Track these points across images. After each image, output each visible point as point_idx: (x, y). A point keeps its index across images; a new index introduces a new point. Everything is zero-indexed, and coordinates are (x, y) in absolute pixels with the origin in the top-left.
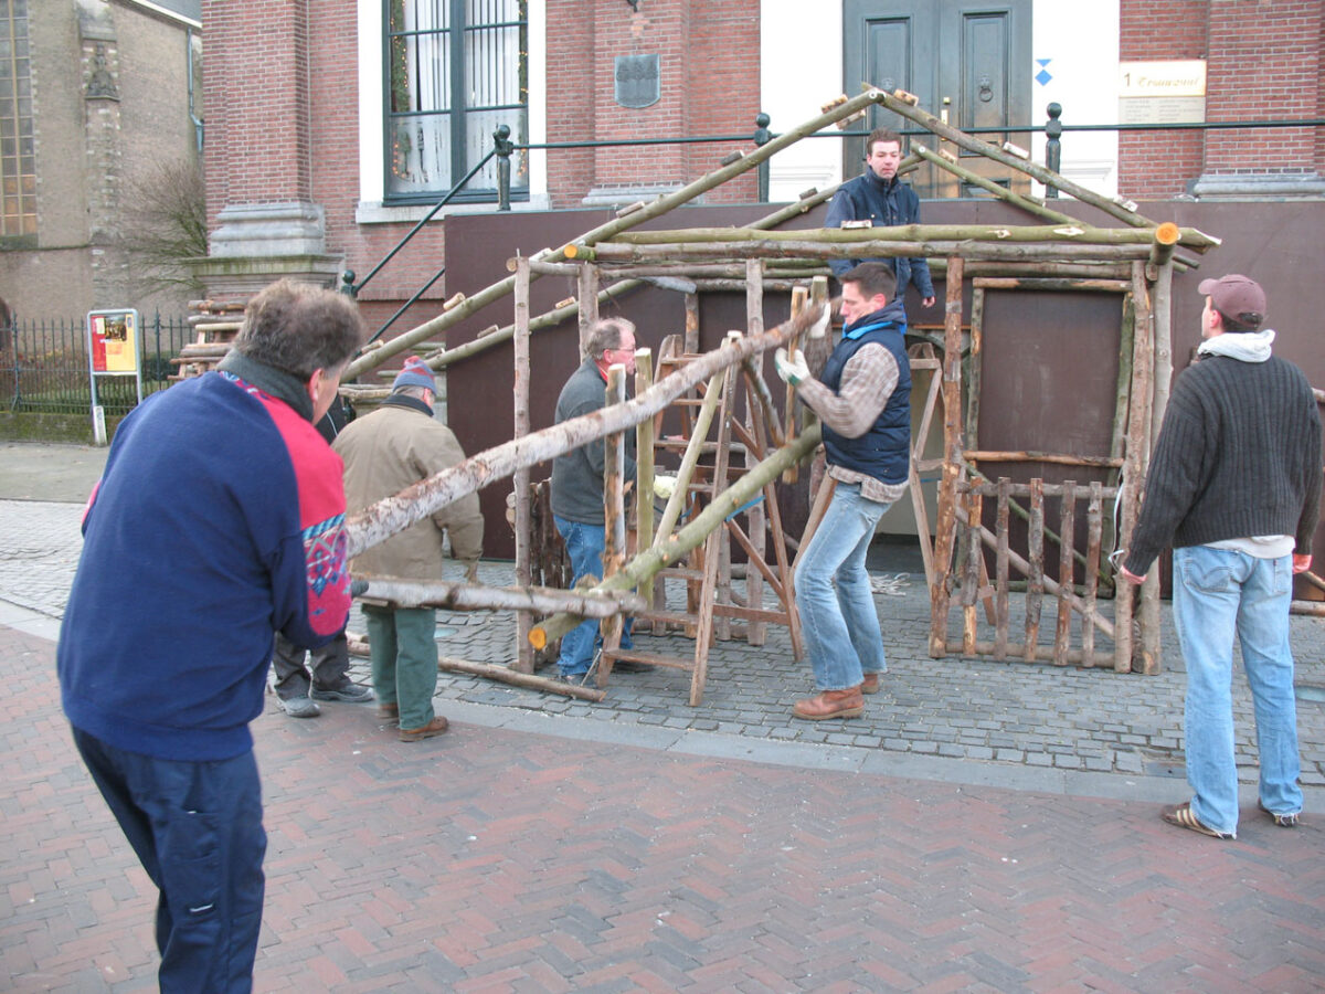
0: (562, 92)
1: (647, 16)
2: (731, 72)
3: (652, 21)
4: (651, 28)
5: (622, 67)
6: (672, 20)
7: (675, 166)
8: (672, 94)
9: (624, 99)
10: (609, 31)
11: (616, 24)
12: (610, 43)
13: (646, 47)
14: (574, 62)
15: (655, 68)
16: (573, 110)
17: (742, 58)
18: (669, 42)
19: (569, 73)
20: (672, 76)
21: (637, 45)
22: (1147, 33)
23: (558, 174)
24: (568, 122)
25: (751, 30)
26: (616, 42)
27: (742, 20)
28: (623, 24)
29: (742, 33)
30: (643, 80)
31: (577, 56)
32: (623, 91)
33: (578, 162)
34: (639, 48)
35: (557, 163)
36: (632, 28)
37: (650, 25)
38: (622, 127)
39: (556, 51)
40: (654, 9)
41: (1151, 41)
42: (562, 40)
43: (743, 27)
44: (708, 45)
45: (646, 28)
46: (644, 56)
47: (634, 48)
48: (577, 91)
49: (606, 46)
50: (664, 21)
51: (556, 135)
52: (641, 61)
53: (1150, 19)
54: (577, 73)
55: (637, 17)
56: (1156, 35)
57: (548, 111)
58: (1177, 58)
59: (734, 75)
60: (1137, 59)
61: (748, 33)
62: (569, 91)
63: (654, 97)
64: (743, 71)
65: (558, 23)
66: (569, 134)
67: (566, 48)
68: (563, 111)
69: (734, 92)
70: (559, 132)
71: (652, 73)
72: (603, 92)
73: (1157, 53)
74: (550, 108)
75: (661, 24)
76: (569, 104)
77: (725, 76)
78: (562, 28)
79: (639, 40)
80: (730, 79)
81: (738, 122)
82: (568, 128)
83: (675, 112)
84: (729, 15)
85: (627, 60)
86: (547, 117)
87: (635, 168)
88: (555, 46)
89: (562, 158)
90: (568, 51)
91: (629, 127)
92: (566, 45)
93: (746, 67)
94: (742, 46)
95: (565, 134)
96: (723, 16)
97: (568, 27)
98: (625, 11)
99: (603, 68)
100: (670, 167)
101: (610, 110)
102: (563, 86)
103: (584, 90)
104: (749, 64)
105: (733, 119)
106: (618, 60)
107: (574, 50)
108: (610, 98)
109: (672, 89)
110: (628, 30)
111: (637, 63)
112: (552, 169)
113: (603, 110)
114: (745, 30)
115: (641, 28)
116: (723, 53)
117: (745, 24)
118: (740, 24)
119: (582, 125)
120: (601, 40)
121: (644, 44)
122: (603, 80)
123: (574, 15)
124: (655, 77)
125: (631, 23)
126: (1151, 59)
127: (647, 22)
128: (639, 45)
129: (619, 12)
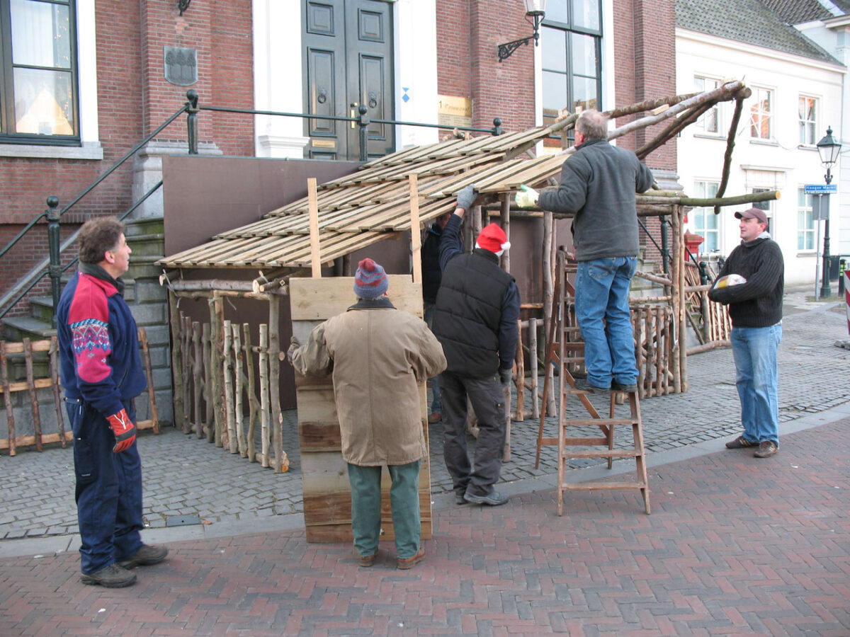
0: (109, 64)
1: (186, 20)
2: (234, 69)
3: (191, 25)
4: (189, 29)
5: (169, 53)
6: (204, 27)
7: (209, 130)
8: (205, 79)
9: (171, 77)
10: (158, 25)
11: (164, 22)
12: (160, 35)
13: (187, 43)
14: (118, 43)
15: (194, 59)
16: (119, 80)
17: (240, 61)
18: (202, 42)
19: (115, 51)
20: (206, 67)
21: (180, 40)
22: (447, 81)
23: (107, 127)
24: (115, 89)
25: (245, 43)
26: (164, 35)
27: (240, 35)
28: (169, 23)
29: (240, 44)
30: (185, 66)
31: (121, 39)
32: (170, 71)
33: (124, 120)
34: (181, 42)
35: (106, 119)
36: (176, 27)
37: (189, 27)
38: (170, 98)
39: (104, 32)
40: (192, 17)
41: (448, 85)
42: (108, 24)
43: (240, 40)
44: (217, 48)
45: (186, 29)
46: (185, 49)
47: (178, 42)
48: (121, 66)
49: (157, 36)
50: (198, 26)
51: (106, 97)
52: (183, 51)
53: (448, 74)
54: (121, 52)
55: (180, 20)
56: (451, 83)
57: (98, 78)
58: (459, 96)
59: (235, 71)
60: (443, 94)
61: (243, 45)
62: (114, 65)
63: (194, 79)
64: (241, 70)
65: (105, 10)
66: (115, 97)
67: (111, 31)
68: (110, 79)
69: (235, 83)
70: (108, 95)
71: (191, 62)
72: (155, 70)
73: (450, 92)
74: (99, 76)
75: (197, 28)
76: (115, 75)
77: (229, 71)
78: (108, 15)
79: (181, 37)
80: (232, 74)
81: (239, 103)
82: (114, 93)
83: (209, 92)
84: (232, 30)
85: (173, 50)
86: (98, 82)
87: (180, 129)
88: (102, 27)
89: (111, 115)
90: (113, 34)
91: (175, 98)
92: (112, 29)
93: (243, 67)
94: (240, 52)
95: (113, 97)
96: (228, 30)
97: (113, 16)
98: (170, 13)
99: (155, 53)
100: (205, 130)
101: (161, 84)
102: (110, 60)
103: (127, 66)
104: (245, 66)
105: (235, 101)
106: (167, 49)
107: (118, 34)
108: (161, 75)
109: (205, 75)
110: (173, 28)
111: (180, 53)
112: (104, 123)
113: (155, 84)
114: (242, 42)
115: (182, 28)
116: (228, 56)
117: (242, 38)
118: (238, 37)
119: (126, 92)
120: (152, 31)
121: (185, 40)
122: (155, 61)
123: (117, 7)
124: (194, 65)
125: (176, 23)
126: (448, 95)
127: (186, 25)
128: (181, 41)
129: (166, 13)
